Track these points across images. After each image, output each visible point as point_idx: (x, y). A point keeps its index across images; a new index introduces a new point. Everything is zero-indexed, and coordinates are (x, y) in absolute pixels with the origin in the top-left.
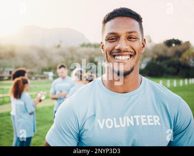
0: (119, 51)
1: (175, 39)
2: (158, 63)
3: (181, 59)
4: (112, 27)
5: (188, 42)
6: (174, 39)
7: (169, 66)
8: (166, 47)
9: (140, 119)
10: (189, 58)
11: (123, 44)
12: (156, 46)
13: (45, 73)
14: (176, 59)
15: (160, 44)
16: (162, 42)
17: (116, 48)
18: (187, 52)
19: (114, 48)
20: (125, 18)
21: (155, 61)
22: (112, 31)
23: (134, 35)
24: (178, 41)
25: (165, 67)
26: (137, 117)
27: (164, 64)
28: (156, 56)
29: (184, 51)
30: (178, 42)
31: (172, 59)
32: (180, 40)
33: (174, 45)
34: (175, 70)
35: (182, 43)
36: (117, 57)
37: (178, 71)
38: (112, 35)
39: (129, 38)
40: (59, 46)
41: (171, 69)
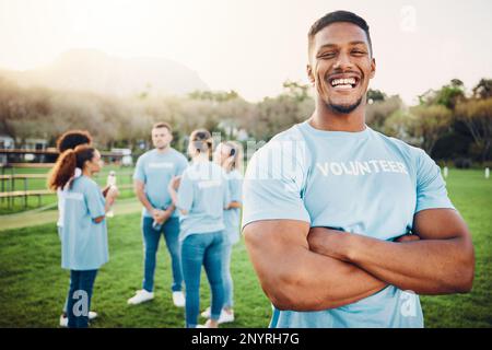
0: (339, 70)
4: (327, 37)
5: (397, 96)
9: (378, 165)
10: (399, 127)
11: (345, 61)
13: (115, 151)
17: (335, 66)
18: (394, 117)
19: (331, 67)
20: (345, 24)
22: (326, 43)
23: (359, 47)
24: (379, 93)
26: (374, 162)
29: (390, 113)
32: (382, 92)
33: (371, 101)
35: (385, 98)
36: (336, 82)
38: (328, 49)
39: (353, 52)
40: (144, 96)
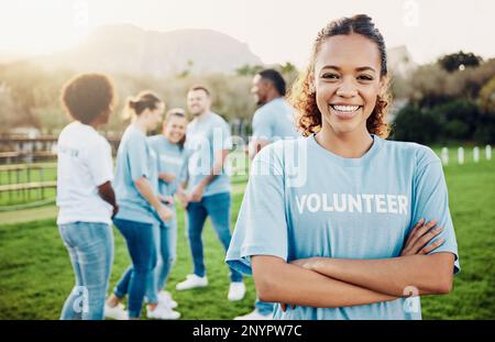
1: (466, 52)
2: (424, 111)
3: (479, 102)
6: (461, 54)
7: (451, 116)
8: (443, 73)
12: (421, 71)
14: (467, 101)
15: (429, 66)
16: (435, 61)
21: (416, 106)
24: (473, 56)
25: (442, 119)
27: (438, 114)
28: (418, 95)
29: (486, 81)
30: (471, 61)
31: (459, 101)
32: (476, 54)
33: (462, 67)
34: (465, 128)
35: (481, 63)
37: (473, 129)
40: (185, 74)
41: (454, 125)
